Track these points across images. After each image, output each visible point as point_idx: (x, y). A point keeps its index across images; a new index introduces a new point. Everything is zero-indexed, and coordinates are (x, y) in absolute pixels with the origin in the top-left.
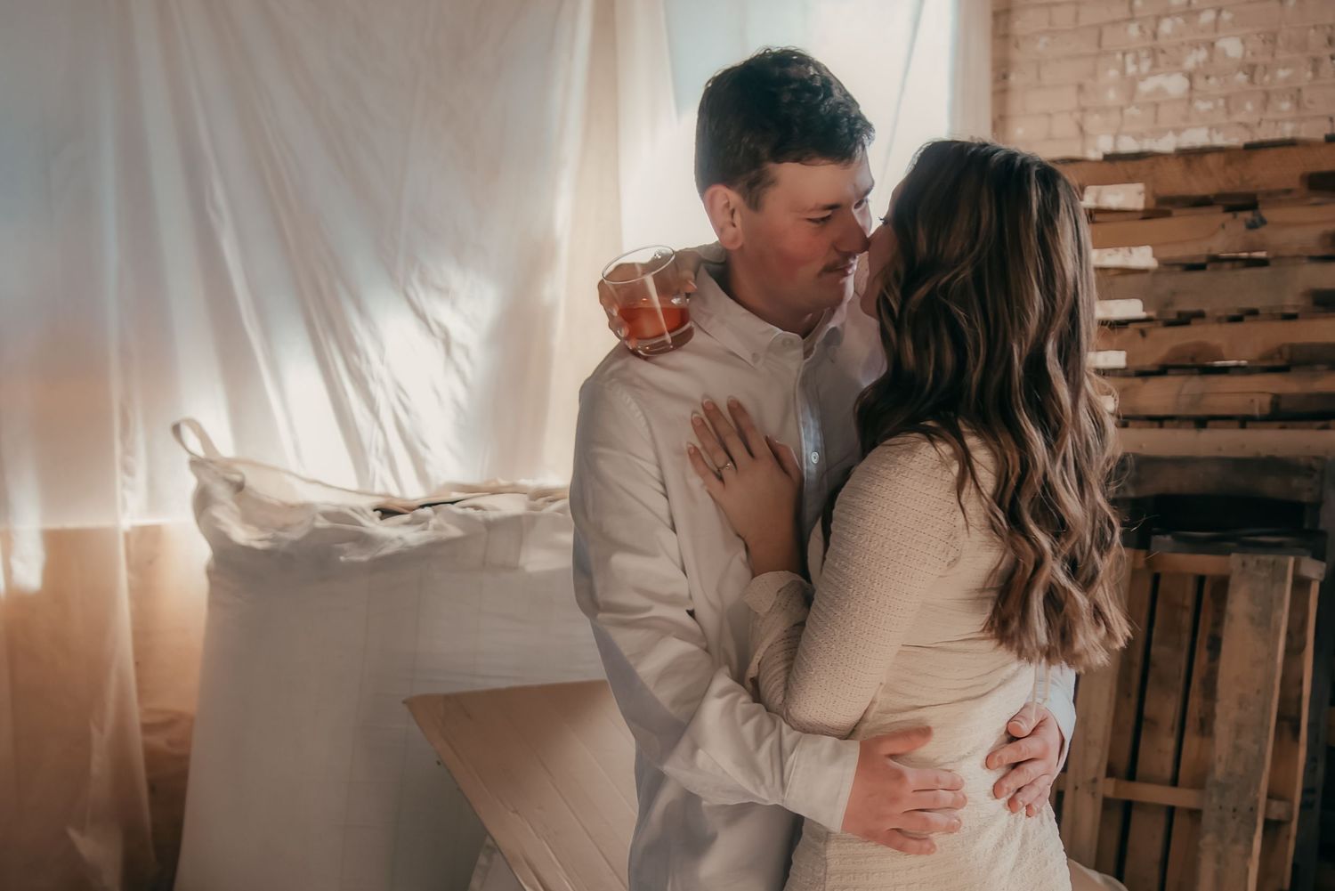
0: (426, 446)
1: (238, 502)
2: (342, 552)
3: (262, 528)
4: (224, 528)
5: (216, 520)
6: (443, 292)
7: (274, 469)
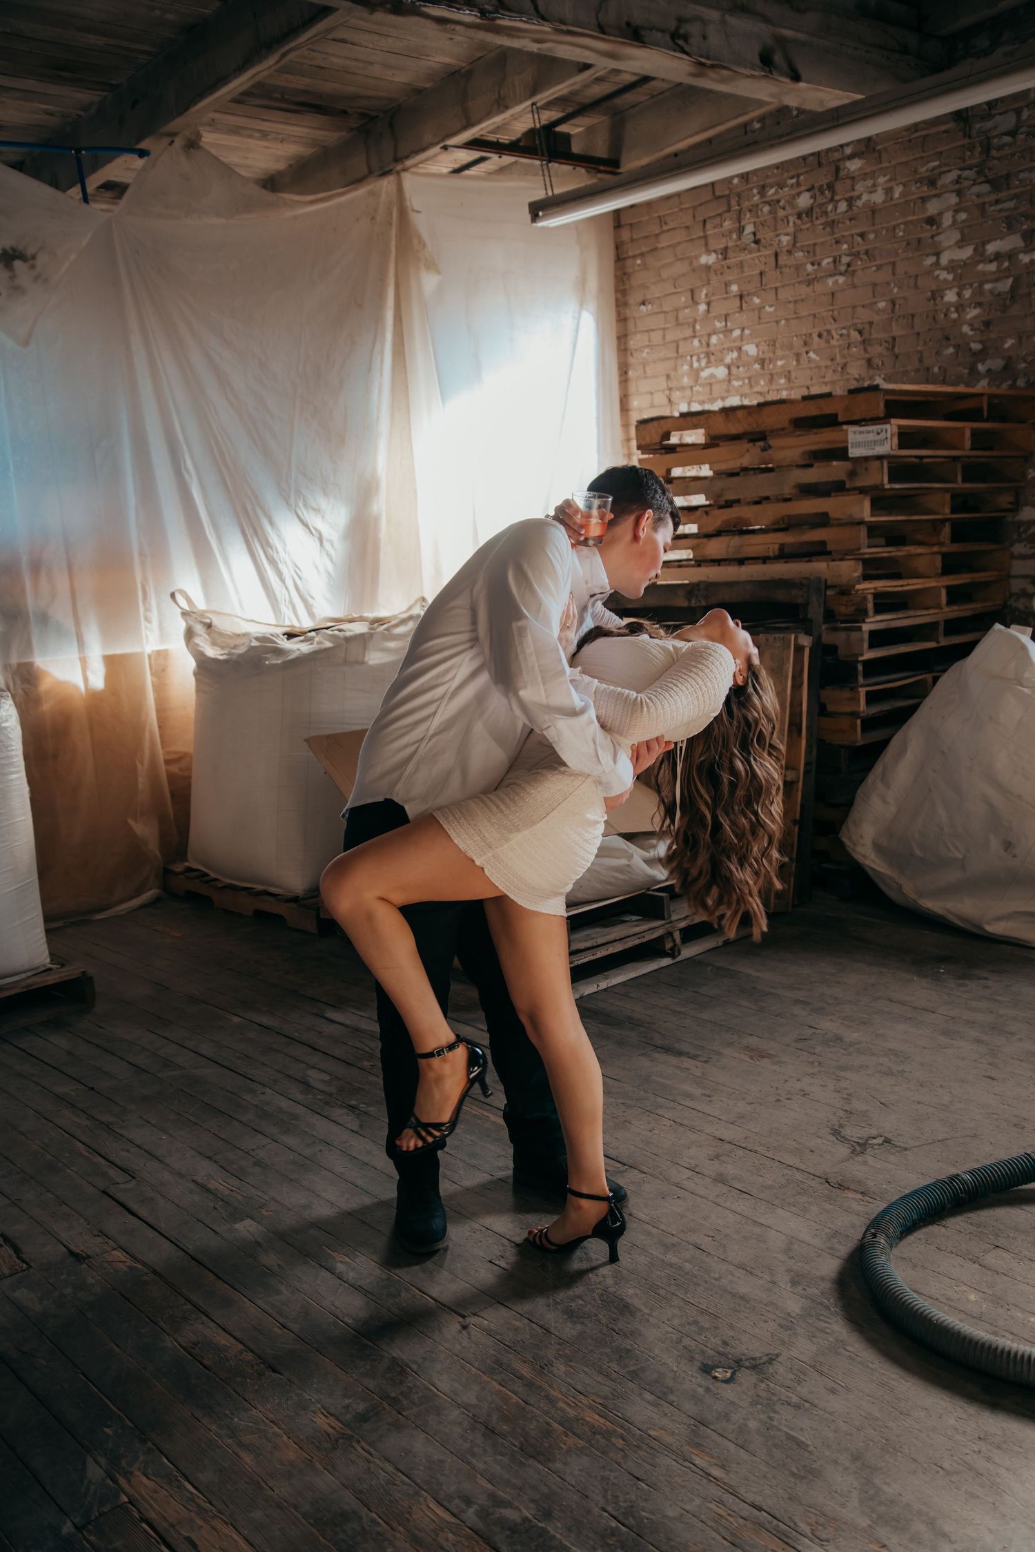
0: (312, 598)
1: (209, 634)
2: (267, 659)
3: (222, 648)
4: (201, 649)
5: (197, 645)
6: (317, 510)
7: (229, 615)
